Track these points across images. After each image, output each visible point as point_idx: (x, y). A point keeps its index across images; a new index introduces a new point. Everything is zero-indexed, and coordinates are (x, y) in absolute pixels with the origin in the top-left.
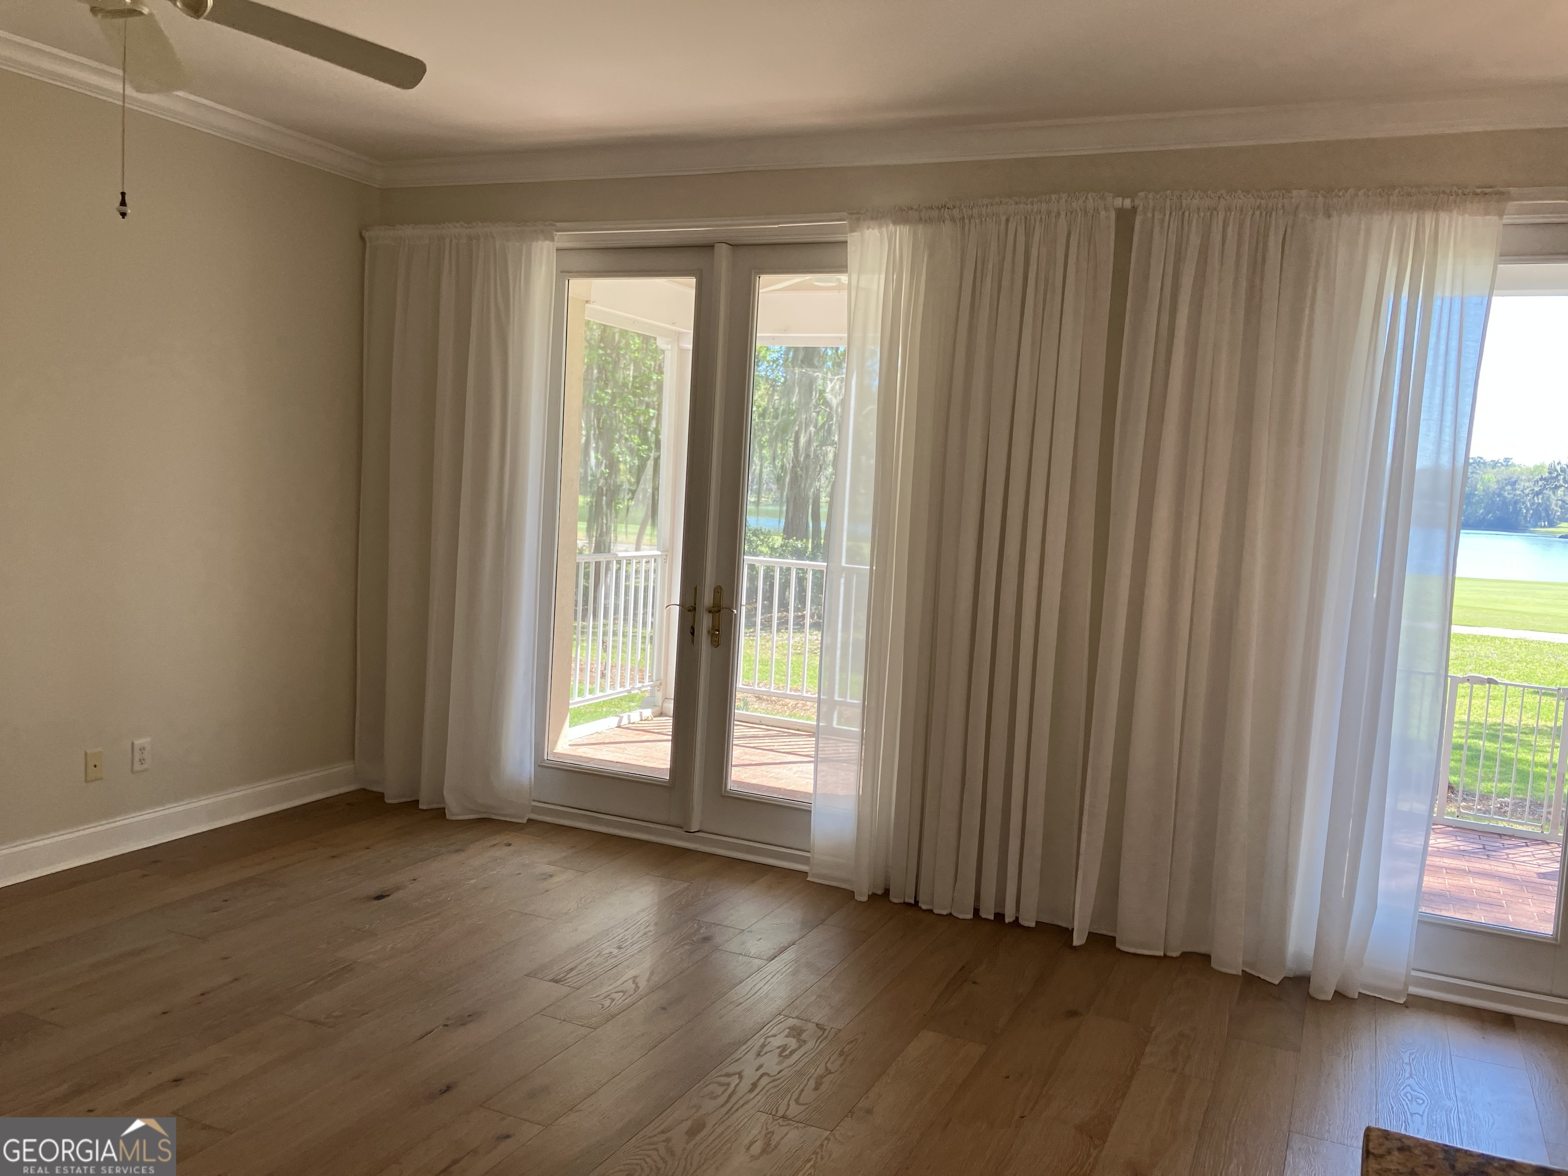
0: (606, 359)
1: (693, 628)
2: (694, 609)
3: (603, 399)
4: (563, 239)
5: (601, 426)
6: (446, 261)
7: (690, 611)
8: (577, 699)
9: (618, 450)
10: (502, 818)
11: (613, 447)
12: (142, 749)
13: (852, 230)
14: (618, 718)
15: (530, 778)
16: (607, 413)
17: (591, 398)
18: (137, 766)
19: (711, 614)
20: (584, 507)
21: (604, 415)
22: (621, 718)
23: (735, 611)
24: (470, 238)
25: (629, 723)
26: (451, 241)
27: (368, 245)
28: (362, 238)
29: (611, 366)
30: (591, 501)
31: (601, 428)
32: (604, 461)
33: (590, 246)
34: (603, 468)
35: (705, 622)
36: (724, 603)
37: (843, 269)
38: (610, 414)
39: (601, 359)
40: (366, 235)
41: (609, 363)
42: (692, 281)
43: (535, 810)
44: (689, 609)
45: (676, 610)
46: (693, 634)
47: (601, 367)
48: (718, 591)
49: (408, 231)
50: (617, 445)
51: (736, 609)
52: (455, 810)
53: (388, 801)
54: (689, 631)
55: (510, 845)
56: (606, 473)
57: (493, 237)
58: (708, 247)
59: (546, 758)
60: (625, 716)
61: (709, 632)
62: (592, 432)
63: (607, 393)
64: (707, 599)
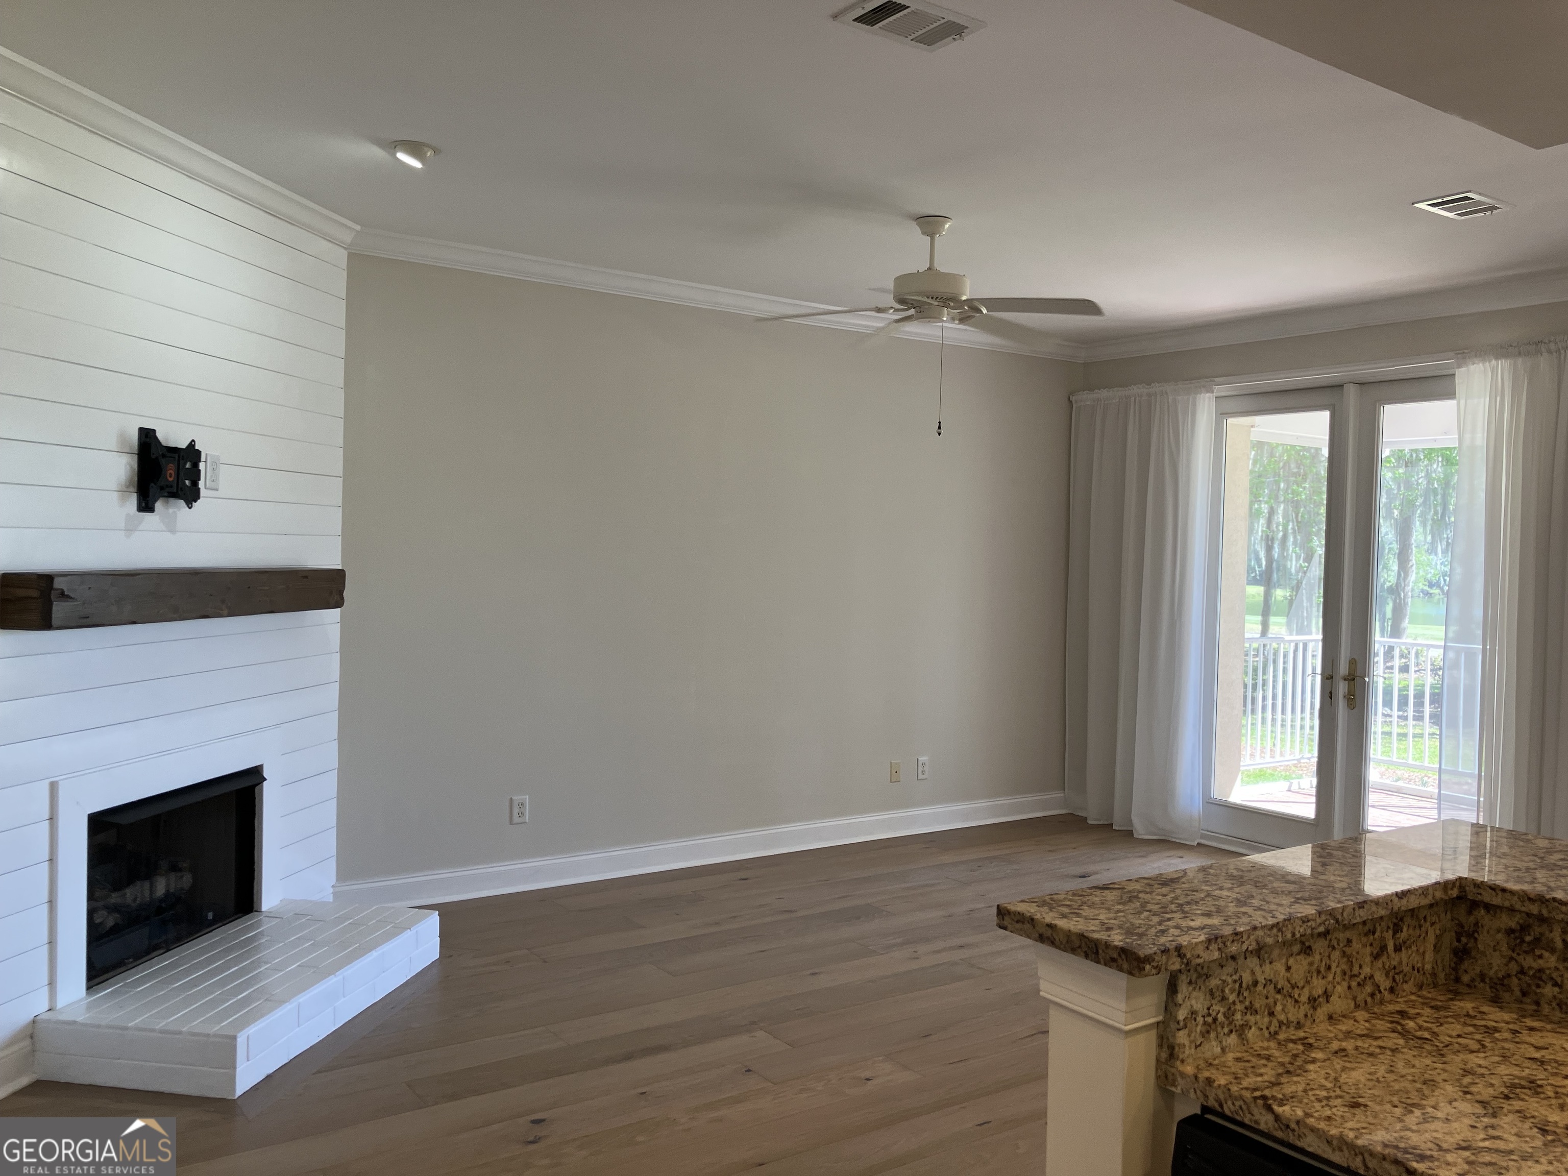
0: (1304, 454)
1: (1331, 693)
2: (1332, 677)
3: (1299, 494)
4: (1221, 390)
5: (1300, 520)
6: (1132, 411)
7: (1327, 679)
8: (1248, 762)
9: (1317, 543)
10: (1174, 840)
11: (1311, 541)
12: (923, 764)
13: (1459, 366)
14: (1288, 783)
15: (1199, 811)
16: (1305, 507)
17: (1288, 494)
18: (921, 777)
19: (1347, 682)
20: (1283, 601)
21: (1302, 509)
22: (1291, 783)
23: (1367, 679)
24: (1149, 395)
25: (1300, 788)
26: (1135, 399)
27: (1074, 405)
28: (1071, 402)
29: (1308, 461)
30: (1290, 596)
31: (1300, 522)
32: (1302, 555)
33: (1241, 393)
34: (1301, 562)
35: (1342, 688)
36: (1358, 673)
37: (1453, 396)
38: (1308, 508)
39: (1299, 454)
40: (1073, 399)
41: (1306, 458)
42: (1326, 414)
43: (1203, 836)
44: (1328, 678)
45: (1318, 679)
46: (1331, 698)
47: (1299, 462)
48: (1352, 662)
49: (1104, 394)
50: (1315, 538)
51: (1369, 677)
52: (1140, 831)
53: (1090, 822)
54: (1327, 695)
55: (1182, 857)
56: (1304, 567)
57: (1166, 393)
58: (1337, 387)
59: (1212, 797)
60: (1295, 782)
61: (1345, 697)
62: (1290, 527)
63: (1304, 488)
64: (1343, 668)
